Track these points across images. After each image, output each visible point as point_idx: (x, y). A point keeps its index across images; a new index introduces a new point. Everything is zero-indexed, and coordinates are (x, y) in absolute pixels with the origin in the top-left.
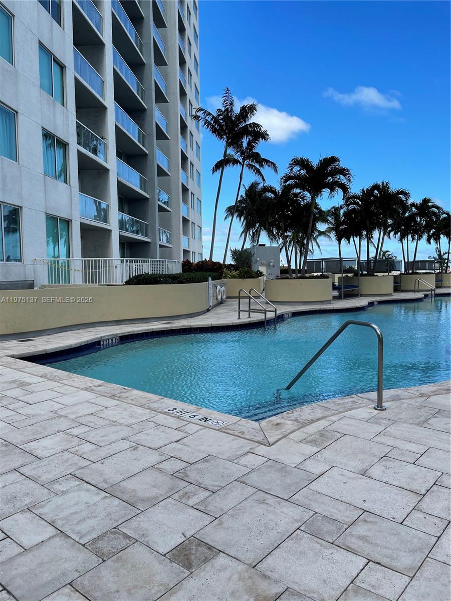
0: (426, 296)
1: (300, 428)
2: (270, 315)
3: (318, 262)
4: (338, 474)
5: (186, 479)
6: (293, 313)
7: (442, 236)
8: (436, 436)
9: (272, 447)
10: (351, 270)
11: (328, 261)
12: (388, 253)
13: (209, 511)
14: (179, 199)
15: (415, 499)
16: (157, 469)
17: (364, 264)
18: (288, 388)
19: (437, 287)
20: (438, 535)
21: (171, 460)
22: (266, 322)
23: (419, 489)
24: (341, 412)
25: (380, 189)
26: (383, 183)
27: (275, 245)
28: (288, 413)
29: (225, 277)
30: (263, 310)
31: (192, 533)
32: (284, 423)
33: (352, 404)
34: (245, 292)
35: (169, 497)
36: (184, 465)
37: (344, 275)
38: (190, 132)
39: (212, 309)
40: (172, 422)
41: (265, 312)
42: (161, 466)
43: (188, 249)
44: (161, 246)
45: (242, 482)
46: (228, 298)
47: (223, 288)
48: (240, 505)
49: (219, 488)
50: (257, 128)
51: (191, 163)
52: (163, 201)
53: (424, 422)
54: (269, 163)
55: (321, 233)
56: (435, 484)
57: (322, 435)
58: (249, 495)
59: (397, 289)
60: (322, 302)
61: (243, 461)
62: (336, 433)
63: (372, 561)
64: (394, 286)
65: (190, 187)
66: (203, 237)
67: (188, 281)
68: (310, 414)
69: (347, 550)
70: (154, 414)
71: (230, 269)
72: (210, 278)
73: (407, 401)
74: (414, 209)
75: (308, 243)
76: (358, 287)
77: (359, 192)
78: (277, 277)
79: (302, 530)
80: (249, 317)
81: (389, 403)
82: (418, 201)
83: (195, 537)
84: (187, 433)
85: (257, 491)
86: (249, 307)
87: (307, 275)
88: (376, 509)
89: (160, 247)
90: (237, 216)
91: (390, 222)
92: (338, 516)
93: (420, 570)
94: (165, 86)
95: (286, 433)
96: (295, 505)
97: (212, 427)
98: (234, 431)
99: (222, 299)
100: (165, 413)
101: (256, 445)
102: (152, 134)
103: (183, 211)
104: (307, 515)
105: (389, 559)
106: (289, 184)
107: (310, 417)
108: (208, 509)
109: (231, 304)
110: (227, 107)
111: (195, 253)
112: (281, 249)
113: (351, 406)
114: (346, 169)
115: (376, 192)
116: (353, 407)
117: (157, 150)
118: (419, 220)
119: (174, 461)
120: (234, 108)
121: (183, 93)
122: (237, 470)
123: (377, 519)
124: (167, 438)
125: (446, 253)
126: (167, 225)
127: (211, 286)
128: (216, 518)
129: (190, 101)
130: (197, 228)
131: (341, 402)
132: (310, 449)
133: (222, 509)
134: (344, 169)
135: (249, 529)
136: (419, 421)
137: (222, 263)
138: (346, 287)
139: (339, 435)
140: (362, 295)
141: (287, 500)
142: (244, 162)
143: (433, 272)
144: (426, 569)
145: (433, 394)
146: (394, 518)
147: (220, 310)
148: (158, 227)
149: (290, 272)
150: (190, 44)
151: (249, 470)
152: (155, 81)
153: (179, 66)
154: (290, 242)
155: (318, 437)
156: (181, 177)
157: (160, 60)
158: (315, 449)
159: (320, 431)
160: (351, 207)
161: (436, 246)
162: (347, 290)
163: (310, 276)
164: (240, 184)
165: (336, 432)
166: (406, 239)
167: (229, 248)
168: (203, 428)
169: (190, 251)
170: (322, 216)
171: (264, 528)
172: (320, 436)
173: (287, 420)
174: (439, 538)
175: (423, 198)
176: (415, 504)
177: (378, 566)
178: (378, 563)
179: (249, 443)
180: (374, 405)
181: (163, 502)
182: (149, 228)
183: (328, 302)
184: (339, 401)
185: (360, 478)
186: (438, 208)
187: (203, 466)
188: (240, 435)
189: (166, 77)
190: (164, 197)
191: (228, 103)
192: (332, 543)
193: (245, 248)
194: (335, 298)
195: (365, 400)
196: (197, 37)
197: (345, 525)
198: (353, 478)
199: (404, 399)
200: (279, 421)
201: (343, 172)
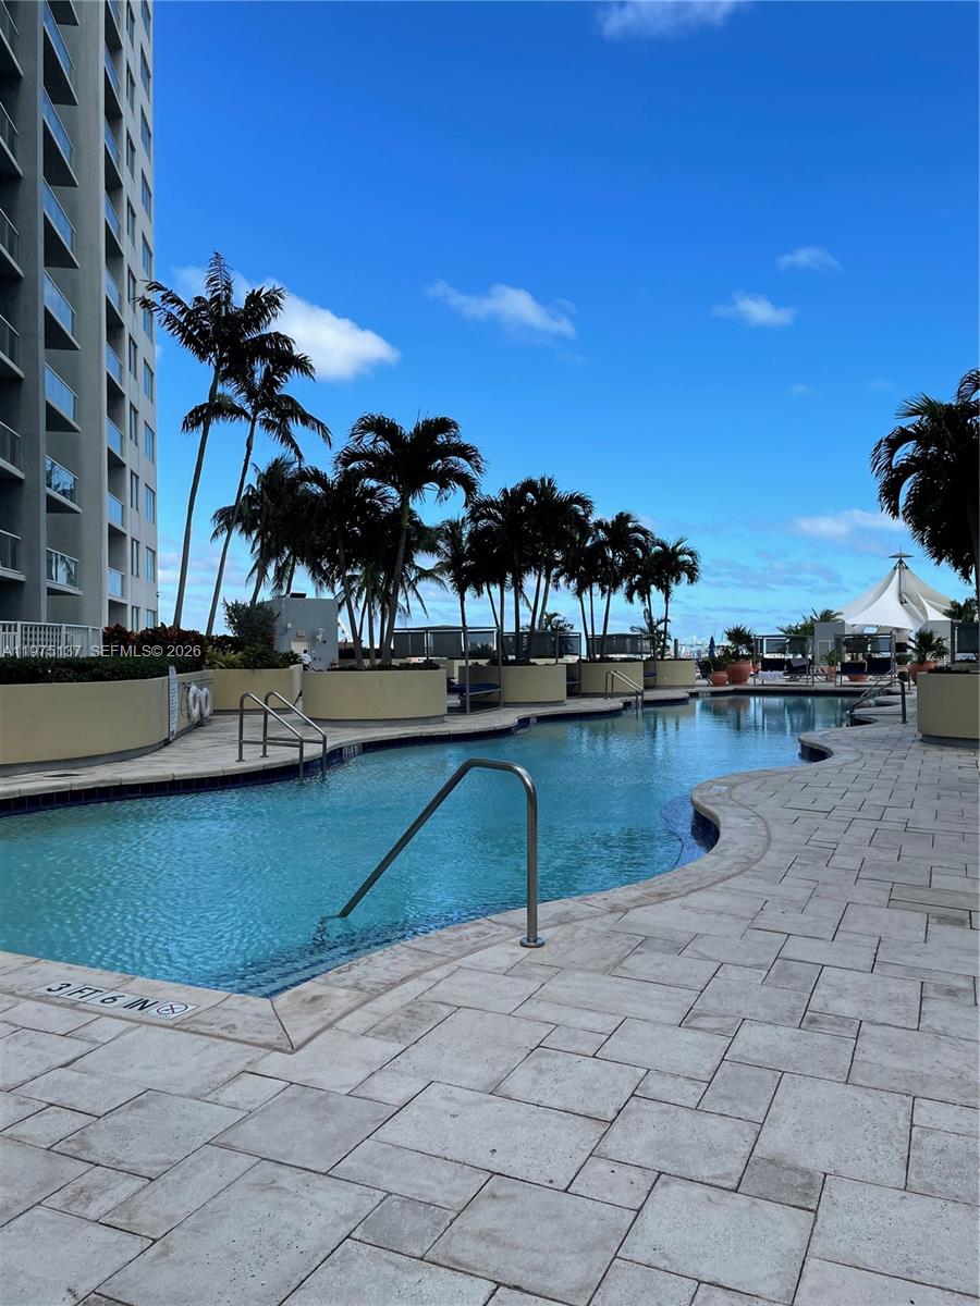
0: (627, 705)
1: (364, 1003)
2: (312, 751)
3: (418, 634)
4: (442, 1098)
5: (84, 1155)
6: (364, 744)
7: (653, 588)
8: (638, 994)
9: (299, 1052)
10: (484, 652)
11: (439, 633)
12: (557, 618)
13: (138, 1225)
14: (101, 483)
15: (592, 1132)
16: (10, 1137)
17: (511, 639)
18: (344, 913)
19: (647, 687)
20: (637, 1207)
21: (48, 1113)
22: (301, 767)
23: (602, 1110)
24: (454, 959)
25: (537, 490)
26: (543, 480)
27: (327, 595)
28: (339, 972)
29: (211, 666)
30: (296, 740)
31: (92, 1285)
32: (329, 996)
33: (477, 939)
34: (257, 699)
35: (39, 1203)
36: (78, 1121)
37: (470, 662)
38: (131, 338)
39: (175, 739)
40: (57, 1018)
41: (300, 744)
42: (20, 1130)
43: (121, 601)
44: (51, 592)
45: (222, 1146)
46: (215, 712)
47: (205, 689)
48: (217, 1201)
49: (166, 1167)
50: (283, 345)
51: (131, 405)
52: (60, 489)
53: (615, 966)
54: (311, 422)
55: (424, 574)
56: (633, 1095)
57: (412, 1014)
58: (237, 1174)
59: (573, 692)
60: (426, 720)
61: (229, 1094)
62: (440, 1006)
63: (505, 1285)
64: (568, 686)
65: (129, 459)
66: (160, 573)
67: (118, 674)
68: (387, 969)
69: (454, 1269)
70: (9, 1001)
71: (223, 648)
72: (172, 669)
73: (586, 923)
74: (601, 534)
75: (396, 593)
76: (497, 687)
77: (497, 496)
78: (332, 665)
79: (355, 1240)
80: (265, 755)
81: (550, 929)
82: (609, 519)
83: (99, 1294)
84: (93, 1042)
85: (259, 1162)
86: (265, 734)
87: (395, 662)
88: (516, 1167)
89: (48, 594)
90: (241, 531)
91: (558, 556)
92: (438, 1195)
93: (600, 1290)
94: (69, 229)
95: (331, 1018)
96: (344, 1183)
97: (158, 1021)
98: (212, 1024)
99: (201, 714)
100: (39, 998)
101: (261, 1054)
102: (35, 335)
103: (111, 512)
104: (371, 1201)
105: (538, 1275)
106: (354, 469)
107: (387, 976)
108: (136, 1221)
109: (223, 727)
110: (216, 293)
111: (138, 609)
112: (340, 605)
113: (475, 943)
114: (471, 448)
115: (530, 495)
116: (479, 945)
117: (46, 370)
118: (610, 555)
119: (54, 1115)
120: (233, 298)
121: (114, 252)
122: (212, 1119)
123: (518, 1188)
124: (40, 1058)
125: (662, 621)
126: (68, 542)
127: (174, 686)
128: (155, 1241)
129: (130, 271)
130: (143, 552)
131: (455, 935)
132: (385, 1048)
133: (170, 1218)
134: (466, 447)
135: (233, 1255)
136: (606, 963)
137: (203, 632)
138: (474, 687)
139: (446, 1010)
140: (506, 705)
141: (325, 1174)
142: (255, 414)
143: (639, 656)
144: (612, 1284)
145: (634, 904)
146: (551, 1182)
147: (196, 741)
148: (44, 547)
149: (359, 655)
150: (133, 149)
151: (241, 1115)
152: (45, 218)
153: (104, 191)
154: (361, 590)
155: (403, 1018)
156: (109, 436)
157: (58, 173)
158: (395, 1048)
159: (408, 1004)
160: (482, 523)
161: (644, 608)
162: (477, 692)
163: (402, 664)
164: (247, 461)
165: (442, 1003)
166: (588, 593)
167: (220, 600)
168: (135, 1025)
169: (126, 605)
170: (426, 538)
171: (268, 1248)
172: (407, 1017)
173: (334, 988)
174: (638, 1211)
175: (617, 513)
176: (594, 1144)
177: (517, 1293)
178: (517, 1288)
179: (246, 1051)
180: (520, 938)
181: (20, 1218)
182: (22, 549)
183: (439, 719)
184: (452, 934)
185: (487, 1102)
186: (645, 532)
187: (130, 1118)
188: (225, 1033)
189: (72, 212)
190: (64, 478)
191: (221, 284)
192: (422, 1259)
193: (259, 600)
194: (452, 710)
195: (504, 928)
196: (150, 135)
197: (449, 1213)
198: (472, 1104)
199: (580, 920)
200: (317, 992)
201: (465, 451)
